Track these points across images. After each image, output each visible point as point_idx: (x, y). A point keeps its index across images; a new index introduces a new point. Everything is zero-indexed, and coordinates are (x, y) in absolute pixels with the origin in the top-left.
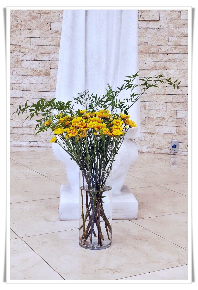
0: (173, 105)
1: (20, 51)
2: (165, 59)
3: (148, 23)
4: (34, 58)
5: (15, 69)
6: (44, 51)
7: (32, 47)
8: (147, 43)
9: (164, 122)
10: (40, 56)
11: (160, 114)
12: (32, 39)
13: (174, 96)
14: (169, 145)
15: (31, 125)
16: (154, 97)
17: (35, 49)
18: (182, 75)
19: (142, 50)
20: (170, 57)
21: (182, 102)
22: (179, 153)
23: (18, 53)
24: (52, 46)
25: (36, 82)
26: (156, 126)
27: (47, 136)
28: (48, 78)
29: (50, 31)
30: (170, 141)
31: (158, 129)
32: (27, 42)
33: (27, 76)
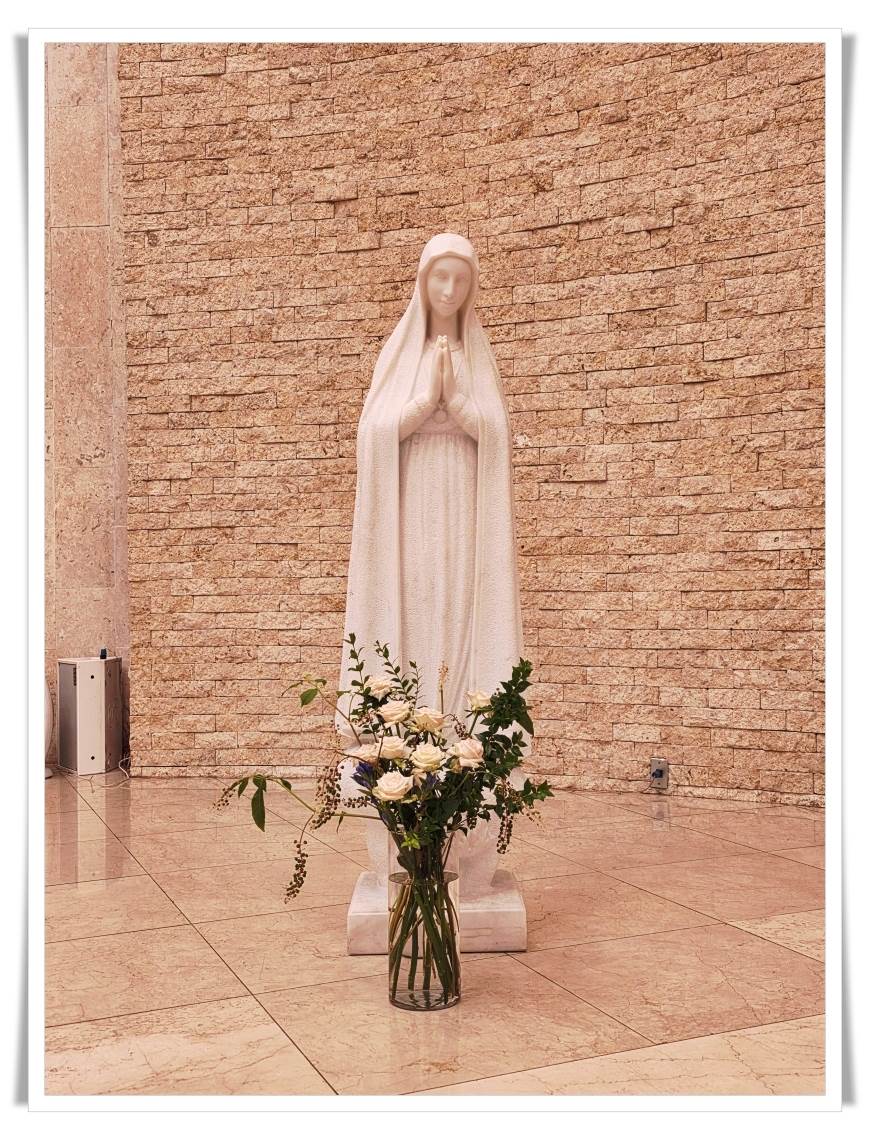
0: (650, 675)
1: (296, 557)
2: (625, 567)
3: (581, 487)
4: (326, 572)
5: (286, 597)
7: (324, 548)
8: (581, 531)
9: (631, 715)
10: (340, 567)
11: (622, 694)
12: (322, 529)
13: (650, 651)
14: (647, 770)
16: (605, 655)
17: (330, 551)
18: (665, 602)
19: (570, 546)
20: (636, 561)
21: (671, 664)
22: (670, 789)
23: (292, 562)
25: (332, 626)
26: (613, 723)
30: (648, 761)
31: (617, 732)
32: (311, 537)
33: (311, 613)
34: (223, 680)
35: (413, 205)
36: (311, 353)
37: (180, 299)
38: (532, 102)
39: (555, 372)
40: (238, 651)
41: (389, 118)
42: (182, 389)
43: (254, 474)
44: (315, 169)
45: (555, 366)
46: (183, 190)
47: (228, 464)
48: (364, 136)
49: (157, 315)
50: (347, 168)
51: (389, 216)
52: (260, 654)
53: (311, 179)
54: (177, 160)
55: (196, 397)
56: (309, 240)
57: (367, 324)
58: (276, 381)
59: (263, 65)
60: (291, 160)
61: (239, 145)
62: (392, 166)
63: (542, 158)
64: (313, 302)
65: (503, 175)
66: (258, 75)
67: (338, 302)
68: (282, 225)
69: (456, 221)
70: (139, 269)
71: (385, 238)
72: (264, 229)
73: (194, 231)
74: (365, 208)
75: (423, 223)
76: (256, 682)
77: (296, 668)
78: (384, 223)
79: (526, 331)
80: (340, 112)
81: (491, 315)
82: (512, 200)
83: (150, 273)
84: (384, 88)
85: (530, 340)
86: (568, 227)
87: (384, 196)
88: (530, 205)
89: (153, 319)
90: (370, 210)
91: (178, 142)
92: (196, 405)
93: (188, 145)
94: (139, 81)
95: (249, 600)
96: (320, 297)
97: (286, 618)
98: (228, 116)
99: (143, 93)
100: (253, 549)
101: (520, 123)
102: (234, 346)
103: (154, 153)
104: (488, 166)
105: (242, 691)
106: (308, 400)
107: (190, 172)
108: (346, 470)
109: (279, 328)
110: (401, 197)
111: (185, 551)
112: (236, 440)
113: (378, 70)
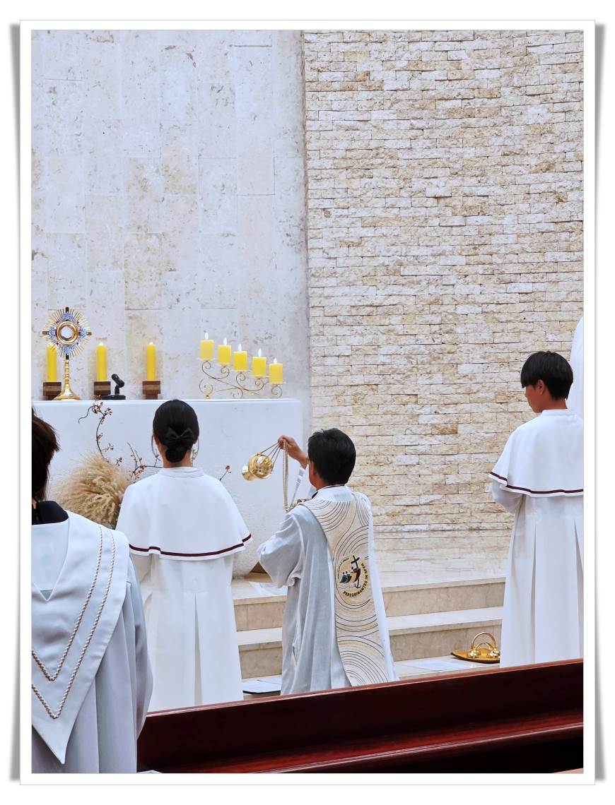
1: (416, 403)
4: (434, 411)
5: (410, 426)
6: (449, 401)
7: (433, 397)
10: (444, 408)
12: (432, 386)
15: (432, 501)
17: (437, 399)
23: (414, 406)
24: (459, 394)
25: (438, 442)
27: (454, 516)
28: (455, 437)
29: (457, 375)
32: (425, 391)
33: (425, 435)
34: (371, 476)
35: (485, 203)
36: (424, 283)
37: (345, 249)
38: (555, 153)
39: (570, 300)
40: (381, 458)
41: (470, 153)
42: (346, 301)
43: (390, 352)
44: (426, 178)
45: (569, 297)
46: (345, 186)
47: (374, 347)
48: (455, 162)
49: (330, 258)
50: (446, 179)
51: (470, 207)
52: (394, 460)
53: (423, 183)
54: (342, 168)
55: (354, 307)
56: (423, 218)
57: (458, 268)
58: (403, 298)
59: (394, 117)
60: (410, 171)
61: (380, 162)
62: (472, 180)
63: (560, 184)
64: (425, 253)
65: (538, 191)
66: (390, 122)
67: (440, 255)
68: (406, 209)
69: (510, 213)
70: (318, 231)
71: (468, 220)
72: (395, 211)
73: (352, 210)
74: (456, 202)
75: (491, 213)
76: (392, 477)
77: (416, 468)
78: (468, 211)
79: (553, 277)
80: (441, 147)
81: (532, 267)
82: (544, 205)
83: (326, 233)
84: (467, 136)
85: (556, 282)
86: (577, 222)
87: (467, 196)
88: (554, 208)
89: (328, 260)
90: (459, 205)
91: (343, 158)
92: (354, 311)
93: (349, 161)
94: (319, 122)
95: (387, 428)
96: (429, 251)
97: (411, 438)
98: (373, 145)
99: (321, 129)
100: (389, 398)
101: (548, 164)
102: (378, 278)
103: (328, 164)
104: (529, 185)
105: (384, 482)
106: (423, 310)
107: (350, 176)
108: (446, 351)
109: (405, 268)
110: (478, 198)
111: (348, 399)
112: (379, 333)
113: (463, 125)
